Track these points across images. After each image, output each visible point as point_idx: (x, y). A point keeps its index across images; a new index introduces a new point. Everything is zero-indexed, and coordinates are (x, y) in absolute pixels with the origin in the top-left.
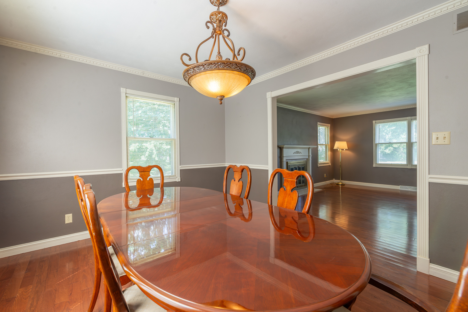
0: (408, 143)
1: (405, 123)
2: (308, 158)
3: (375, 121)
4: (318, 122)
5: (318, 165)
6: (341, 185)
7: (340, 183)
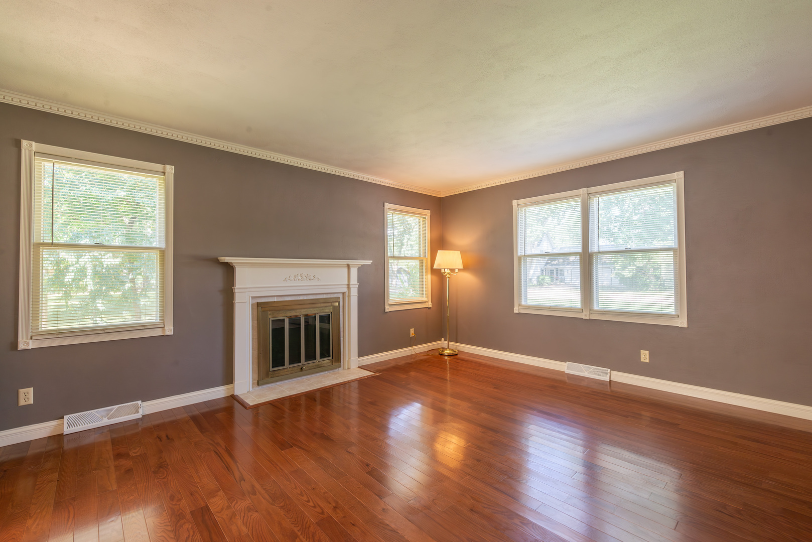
0: (583, 255)
1: (577, 203)
2: (345, 290)
3: (516, 201)
4: (386, 204)
5: (387, 307)
6: (449, 355)
7: (448, 352)
